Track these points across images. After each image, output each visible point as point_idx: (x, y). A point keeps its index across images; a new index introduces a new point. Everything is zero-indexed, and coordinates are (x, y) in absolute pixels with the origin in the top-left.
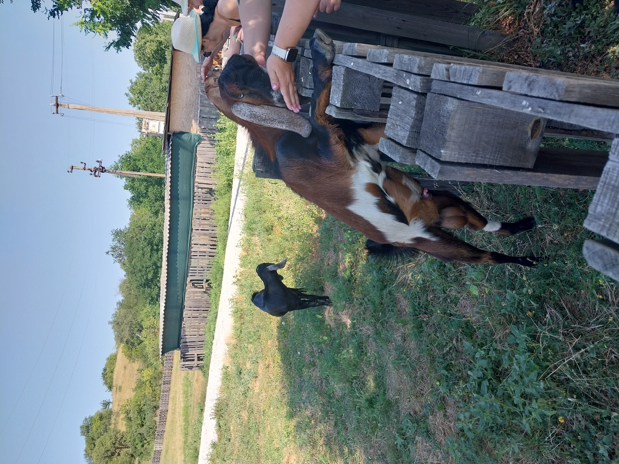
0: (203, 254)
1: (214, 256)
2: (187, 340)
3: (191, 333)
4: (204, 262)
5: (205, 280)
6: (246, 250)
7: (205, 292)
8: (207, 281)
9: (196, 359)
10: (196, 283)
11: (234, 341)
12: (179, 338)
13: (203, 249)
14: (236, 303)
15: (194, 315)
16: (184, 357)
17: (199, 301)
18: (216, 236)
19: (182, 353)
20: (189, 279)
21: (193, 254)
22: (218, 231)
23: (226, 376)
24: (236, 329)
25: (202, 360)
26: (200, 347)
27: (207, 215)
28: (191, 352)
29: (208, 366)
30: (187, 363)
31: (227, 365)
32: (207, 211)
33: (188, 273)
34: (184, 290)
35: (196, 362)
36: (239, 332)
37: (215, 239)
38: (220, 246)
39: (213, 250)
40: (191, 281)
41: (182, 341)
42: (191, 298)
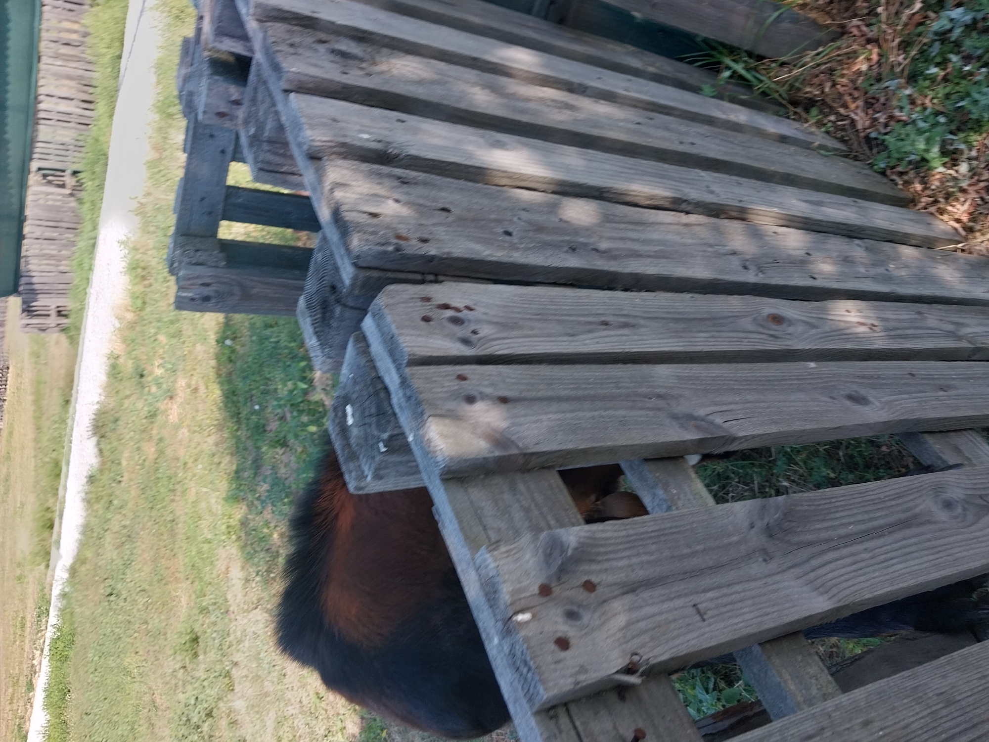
0: (64, 119)
1: (88, 125)
2: (34, 280)
3: (43, 268)
4: (67, 135)
5: (69, 172)
6: (158, 148)
7: (71, 195)
8: (75, 173)
9: (53, 313)
10: (49, 175)
11: (130, 316)
12: (17, 275)
13: (64, 106)
14: (135, 249)
15: (48, 234)
16: (28, 310)
17: (57, 209)
18: (94, 83)
19: (24, 302)
20: (34, 166)
21: (42, 115)
22: (98, 76)
23: (114, 372)
24: (134, 297)
25: (66, 316)
26: (61, 293)
27: (74, 36)
28: (41, 302)
29: (78, 329)
30: (35, 321)
31: (117, 352)
32: (76, 27)
33: (32, 153)
34: (23, 185)
35: (53, 320)
36: (139, 302)
37: (91, 90)
38: (101, 108)
39: (87, 113)
40: (40, 169)
41: (23, 280)
42: (42, 202)
